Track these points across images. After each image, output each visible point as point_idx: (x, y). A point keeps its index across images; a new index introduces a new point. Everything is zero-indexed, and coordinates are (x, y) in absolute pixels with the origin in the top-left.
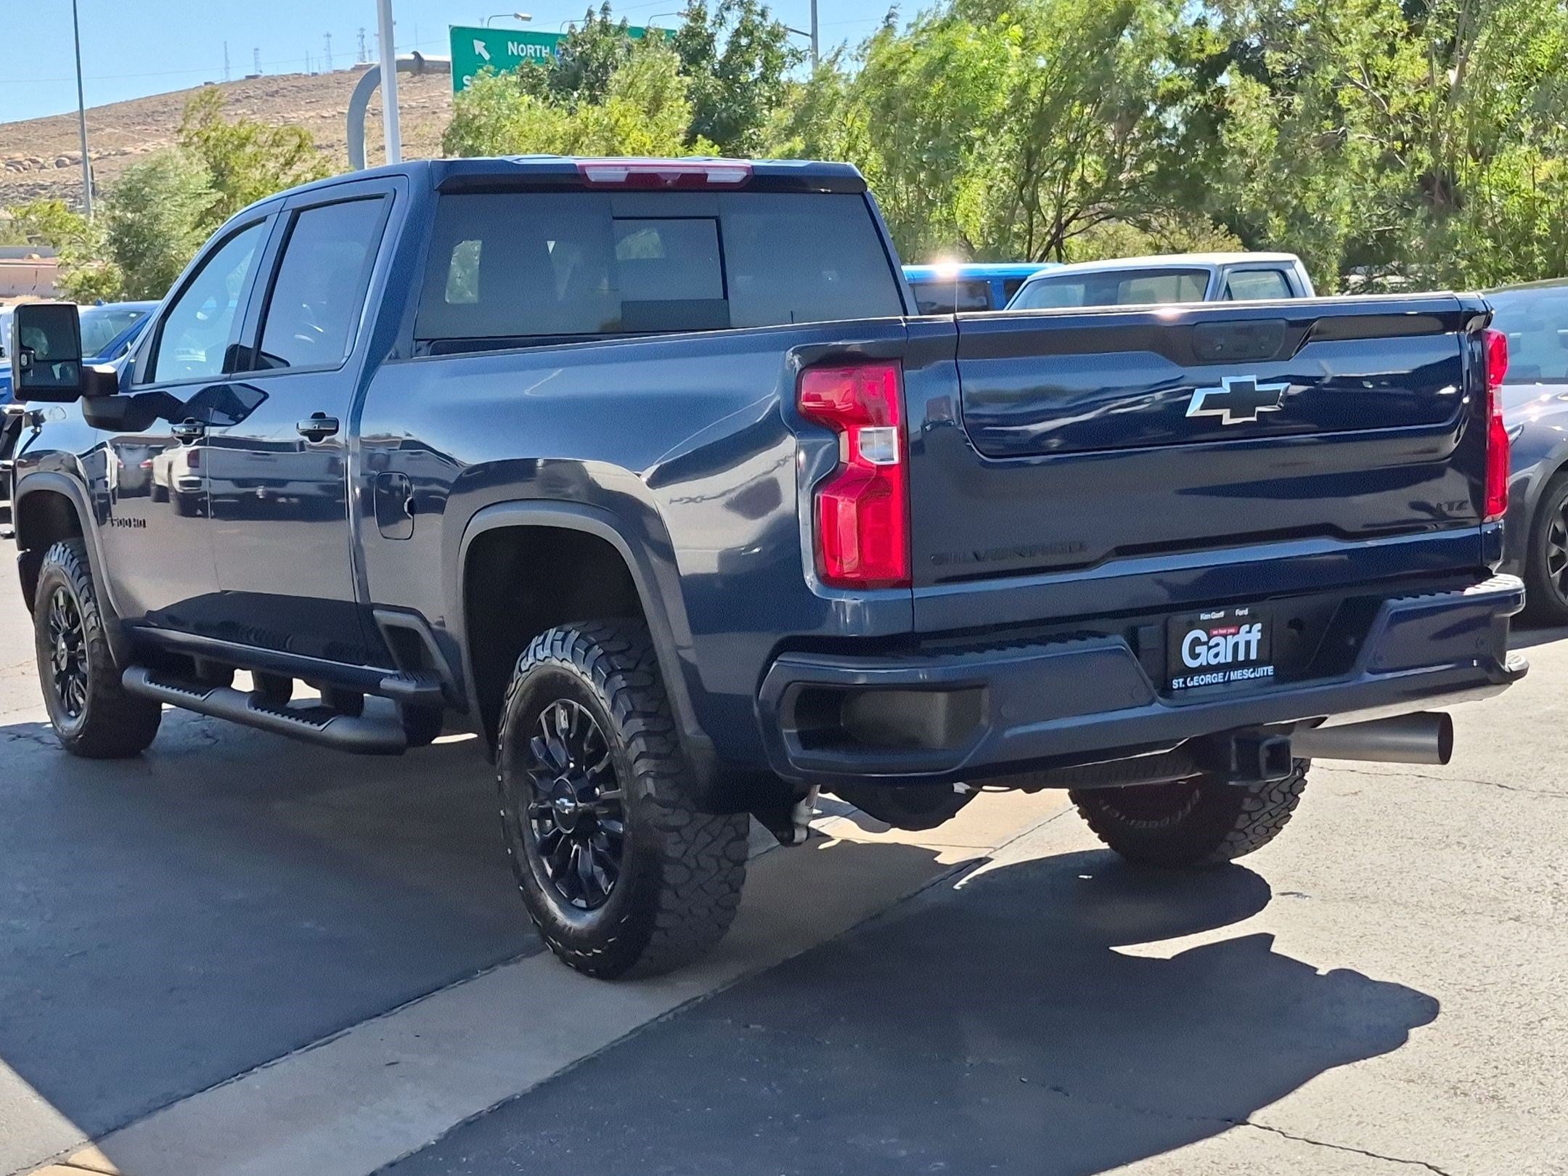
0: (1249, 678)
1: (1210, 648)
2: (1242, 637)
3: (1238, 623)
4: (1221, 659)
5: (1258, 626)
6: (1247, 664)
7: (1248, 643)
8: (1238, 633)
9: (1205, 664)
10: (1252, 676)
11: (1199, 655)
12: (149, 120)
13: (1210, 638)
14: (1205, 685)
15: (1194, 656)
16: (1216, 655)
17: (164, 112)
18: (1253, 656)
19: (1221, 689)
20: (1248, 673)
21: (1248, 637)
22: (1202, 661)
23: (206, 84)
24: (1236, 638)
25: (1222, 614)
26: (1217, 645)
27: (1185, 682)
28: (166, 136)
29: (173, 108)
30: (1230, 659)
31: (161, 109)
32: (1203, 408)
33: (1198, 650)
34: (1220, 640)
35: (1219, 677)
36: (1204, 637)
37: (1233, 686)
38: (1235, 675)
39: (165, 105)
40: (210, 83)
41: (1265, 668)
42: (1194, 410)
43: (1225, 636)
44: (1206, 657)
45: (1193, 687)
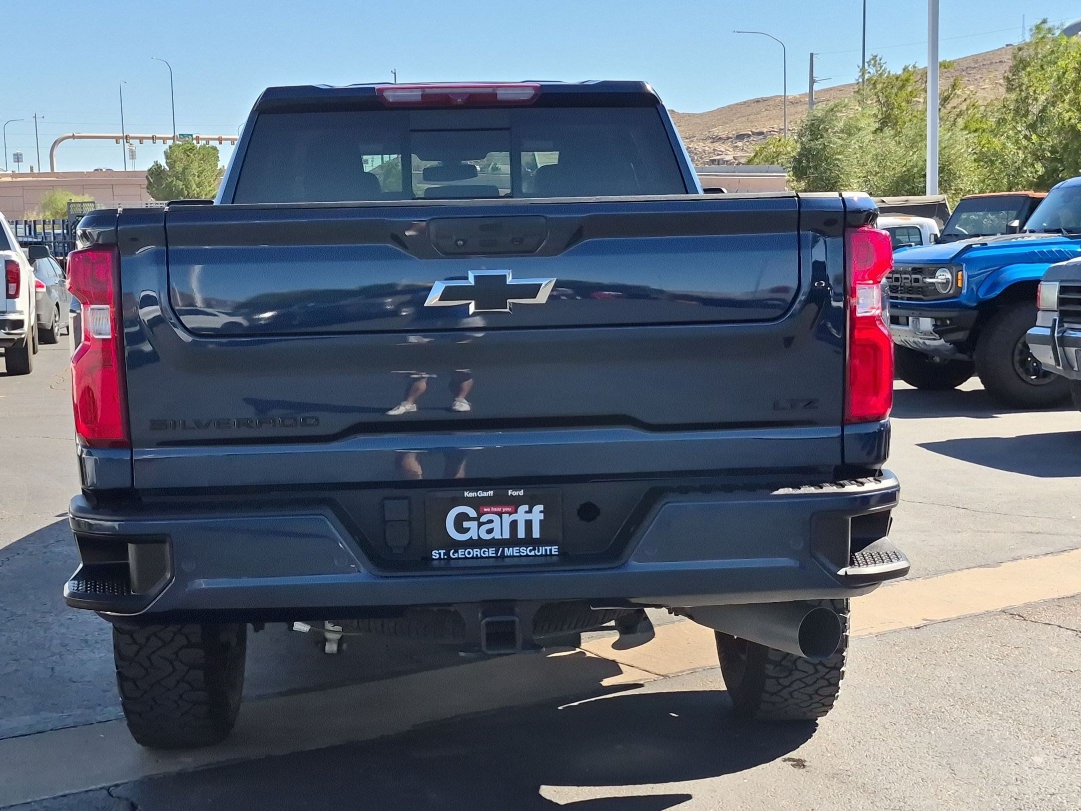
0: (527, 556)
1: (480, 525)
2: (521, 515)
3: (515, 503)
4: (496, 535)
5: (539, 508)
6: (529, 541)
7: (529, 523)
8: (516, 512)
9: (475, 537)
10: (533, 553)
11: (468, 529)
12: (964, 73)
13: (480, 514)
14: (473, 558)
15: (460, 529)
16: (490, 531)
17: (975, 68)
18: (536, 534)
19: (492, 562)
20: (525, 551)
21: (529, 517)
22: (473, 534)
23: (1007, 45)
24: (514, 517)
25: (491, 493)
26: (491, 521)
27: (447, 554)
28: (974, 84)
29: (981, 64)
30: (506, 535)
31: (973, 65)
32: (442, 298)
33: (466, 524)
34: (496, 518)
35: (491, 552)
36: (472, 513)
37: (508, 562)
38: (508, 552)
39: (976, 62)
40: (1010, 45)
41: (548, 548)
42: (433, 300)
43: (500, 514)
44: (474, 531)
45: (458, 558)
